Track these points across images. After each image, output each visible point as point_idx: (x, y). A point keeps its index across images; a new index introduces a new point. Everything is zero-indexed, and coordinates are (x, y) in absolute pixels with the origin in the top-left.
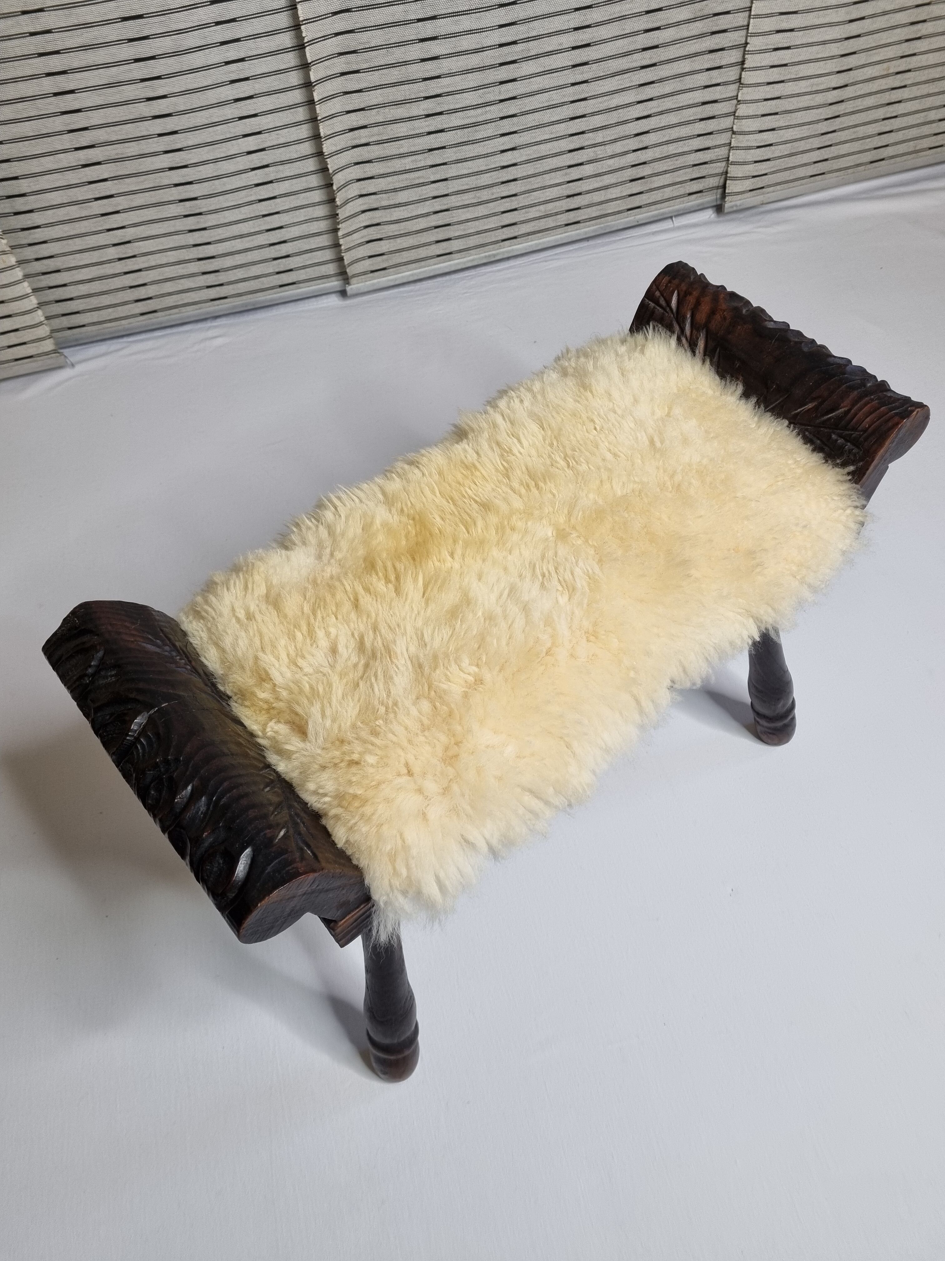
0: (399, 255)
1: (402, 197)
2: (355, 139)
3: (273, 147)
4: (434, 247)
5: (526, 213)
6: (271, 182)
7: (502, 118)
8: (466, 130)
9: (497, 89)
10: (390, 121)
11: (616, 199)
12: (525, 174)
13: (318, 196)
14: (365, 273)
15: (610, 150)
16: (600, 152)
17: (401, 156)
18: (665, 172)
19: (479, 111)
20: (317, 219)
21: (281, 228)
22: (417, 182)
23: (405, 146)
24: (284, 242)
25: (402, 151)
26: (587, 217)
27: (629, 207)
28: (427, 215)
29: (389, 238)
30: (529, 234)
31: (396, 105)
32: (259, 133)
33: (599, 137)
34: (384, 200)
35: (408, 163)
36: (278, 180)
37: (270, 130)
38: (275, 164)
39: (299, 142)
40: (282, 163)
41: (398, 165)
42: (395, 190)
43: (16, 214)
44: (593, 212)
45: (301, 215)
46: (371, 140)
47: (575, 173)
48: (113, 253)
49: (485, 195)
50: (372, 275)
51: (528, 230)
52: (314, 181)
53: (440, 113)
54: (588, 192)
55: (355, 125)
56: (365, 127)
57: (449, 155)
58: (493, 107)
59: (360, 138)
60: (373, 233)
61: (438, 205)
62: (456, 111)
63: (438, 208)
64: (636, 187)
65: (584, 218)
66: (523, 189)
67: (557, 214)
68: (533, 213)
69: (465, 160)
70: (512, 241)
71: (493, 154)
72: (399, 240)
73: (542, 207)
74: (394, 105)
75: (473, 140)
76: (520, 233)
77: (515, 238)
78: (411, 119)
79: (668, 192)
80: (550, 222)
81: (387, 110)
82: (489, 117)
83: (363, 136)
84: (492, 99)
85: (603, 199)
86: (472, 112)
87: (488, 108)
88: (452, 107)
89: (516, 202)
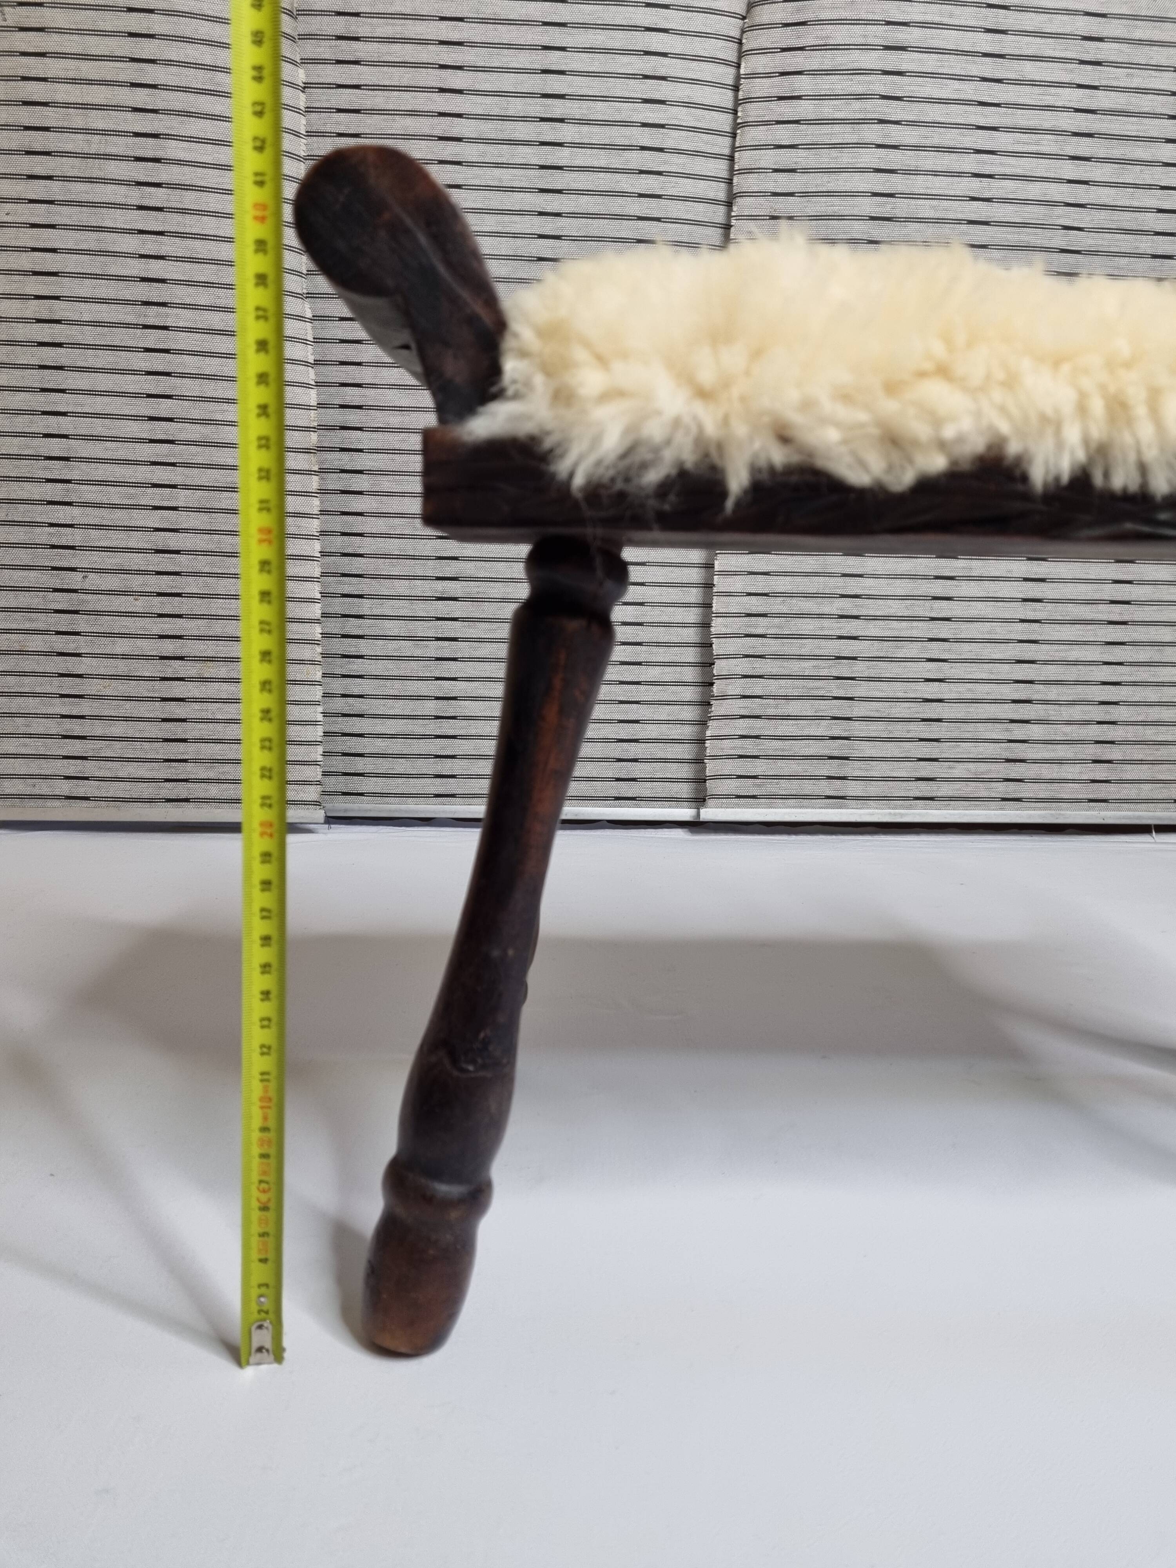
0: (777, 783)
1: (794, 708)
2: (750, 626)
3: (652, 624)
4: (824, 783)
5: (950, 768)
6: (639, 664)
7: (931, 640)
8: (886, 643)
9: (928, 604)
10: (796, 614)
11: (1074, 781)
12: (952, 716)
13: (690, 694)
14: (728, 796)
15: (1067, 713)
16: (1052, 712)
17: (801, 658)
18: (1141, 762)
19: (904, 624)
20: (682, 722)
21: (637, 722)
22: (816, 693)
23: (808, 647)
24: (636, 741)
25: (803, 651)
26: (1031, 795)
27: (1091, 796)
28: (821, 738)
29: (768, 757)
30: (951, 799)
31: (806, 597)
32: (642, 604)
33: (1053, 693)
34: (771, 708)
35: (807, 668)
36: (648, 664)
37: (653, 604)
38: (649, 644)
39: (684, 625)
40: (658, 644)
41: (795, 667)
42: (786, 698)
43: (344, 636)
44: (1043, 791)
45: (663, 713)
46: (769, 632)
47: (1019, 732)
48: (431, 707)
49: (898, 730)
50: (737, 800)
51: (950, 794)
52: (690, 674)
53: (857, 617)
54: (1035, 761)
55: (754, 610)
56: (764, 615)
57: (860, 669)
58: (921, 624)
59: (756, 627)
60: (749, 747)
61: (838, 729)
62: (875, 618)
63: (836, 733)
64: (1100, 771)
65: (1028, 796)
66: (948, 735)
67: (991, 780)
68: (959, 770)
69: (879, 679)
70: (927, 802)
71: (915, 680)
72: (780, 763)
73: (971, 766)
74: (804, 597)
75: (892, 658)
76: (939, 794)
77: (931, 799)
78: (821, 616)
79: (1146, 791)
80: (982, 790)
81: (794, 600)
82: (915, 633)
83: (761, 626)
84: (921, 613)
85: (1055, 776)
86: (895, 624)
87: (915, 624)
88: (872, 613)
89: (937, 750)
